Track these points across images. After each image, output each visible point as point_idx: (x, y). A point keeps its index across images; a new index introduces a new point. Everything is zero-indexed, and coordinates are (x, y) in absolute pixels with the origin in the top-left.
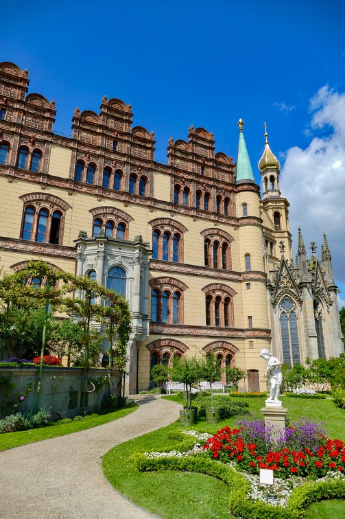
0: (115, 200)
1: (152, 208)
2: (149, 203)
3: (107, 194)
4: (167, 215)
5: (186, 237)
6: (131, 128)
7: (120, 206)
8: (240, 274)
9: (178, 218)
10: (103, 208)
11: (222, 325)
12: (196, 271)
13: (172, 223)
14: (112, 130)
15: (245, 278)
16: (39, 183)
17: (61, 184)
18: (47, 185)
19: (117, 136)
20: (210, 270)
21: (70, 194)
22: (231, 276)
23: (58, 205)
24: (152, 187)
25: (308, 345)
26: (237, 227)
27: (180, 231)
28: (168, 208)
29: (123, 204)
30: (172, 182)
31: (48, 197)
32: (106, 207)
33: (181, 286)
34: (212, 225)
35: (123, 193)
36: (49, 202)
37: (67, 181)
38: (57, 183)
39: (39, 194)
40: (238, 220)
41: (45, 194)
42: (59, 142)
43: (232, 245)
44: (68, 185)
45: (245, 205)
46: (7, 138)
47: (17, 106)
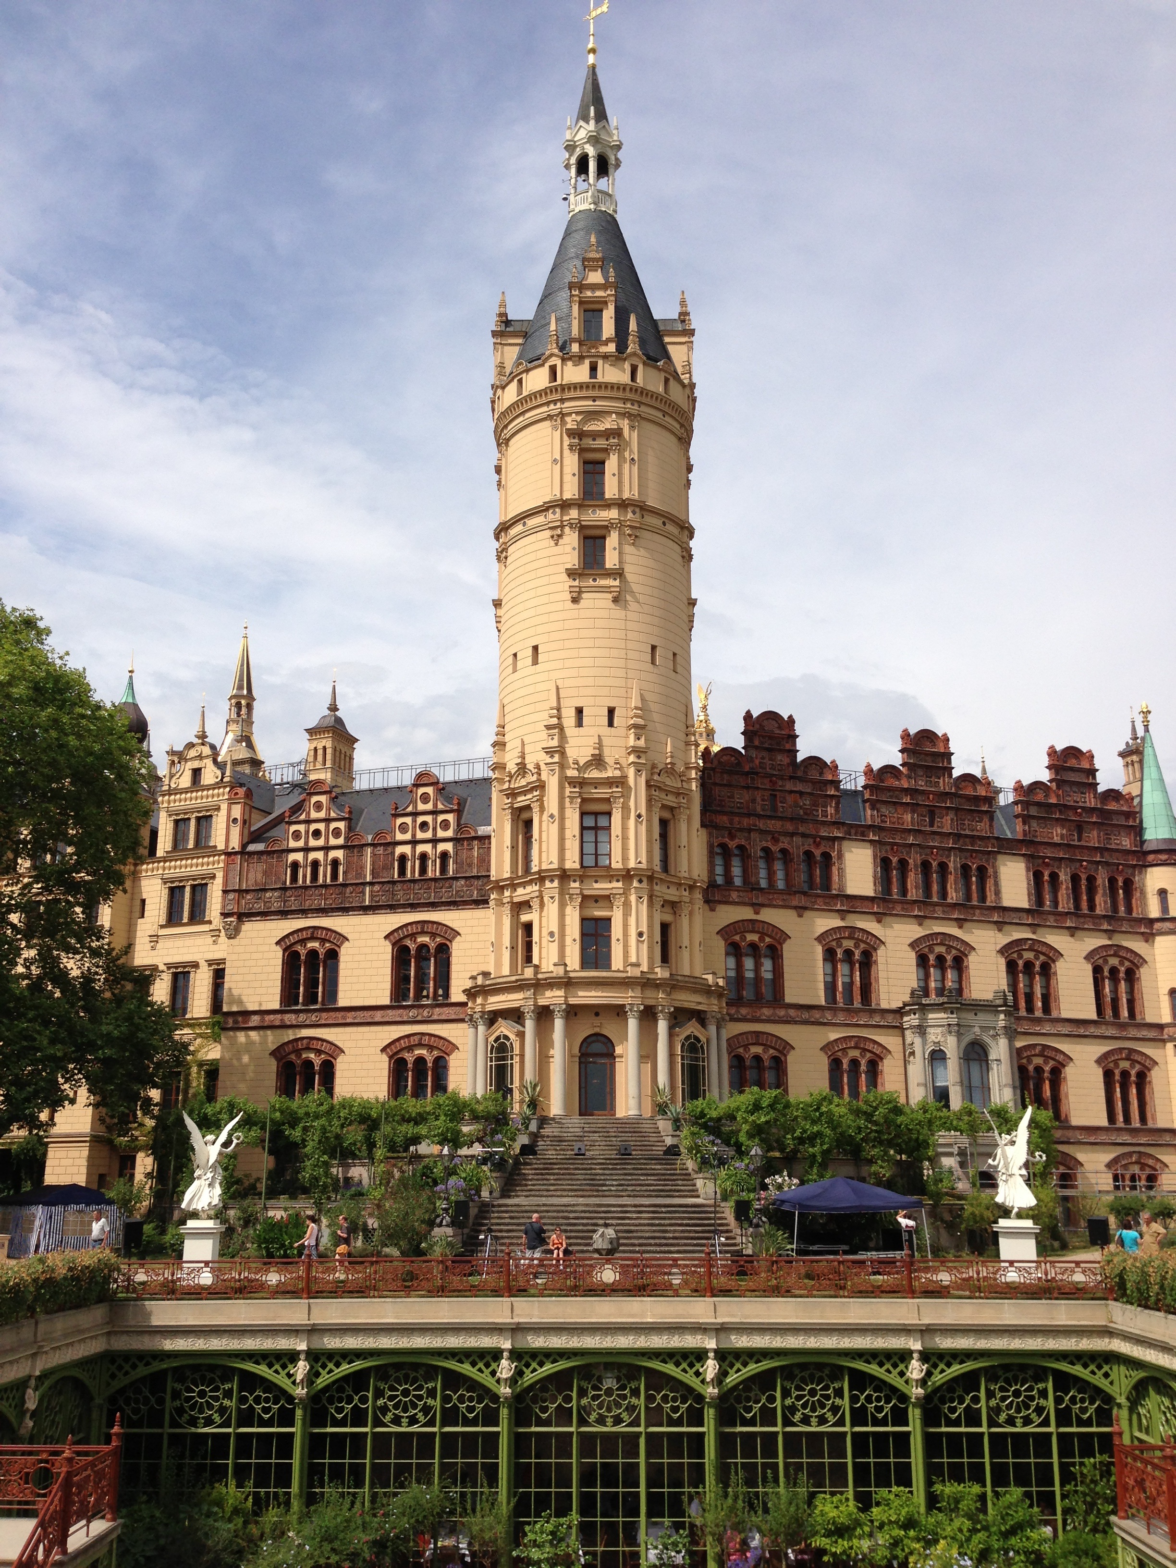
0: (945, 919)
1: (1000, 925)
2: (995, 916)
3: (931, 912)
4: (1024, 934)
5: (1061, 968)
6: (952, 781)
7: (952, 928)
8: (1161, 1027)
9: (1045, 936)
10: (927, 936)
11: (1136, 1123)
12: (1082, 1031)
13: (1035, 946)
14: (924, 793)
15: (1171, 1035)
16: (838, 911)
17: (866, 908)
18: (847, 912)
19: (932, 802)
20: (1107, 1023)
21: (880, 922)
22: (1145, 1032)
23: (866, 944)
24: (997, 884)
26: (1149, 937)
27: (1050, 958)
28: (1026, 918)
29: (956, 925)
30: (1028, 870)
31: (849, 932)
32: (932, 935)
33: (1060, 1058)
34: (1101, 939)
35: (954, 906)
36: (853, 939)
37: (873, 900)
38: (859, 906)
39: (839, 928)
40: (1152, 921)
41: (846, 927)
42: (853, 835)
43: (1144, 973)
44: (874, 907)
45: (1163, 892)
46: (784, 843)
47: (789, 786)
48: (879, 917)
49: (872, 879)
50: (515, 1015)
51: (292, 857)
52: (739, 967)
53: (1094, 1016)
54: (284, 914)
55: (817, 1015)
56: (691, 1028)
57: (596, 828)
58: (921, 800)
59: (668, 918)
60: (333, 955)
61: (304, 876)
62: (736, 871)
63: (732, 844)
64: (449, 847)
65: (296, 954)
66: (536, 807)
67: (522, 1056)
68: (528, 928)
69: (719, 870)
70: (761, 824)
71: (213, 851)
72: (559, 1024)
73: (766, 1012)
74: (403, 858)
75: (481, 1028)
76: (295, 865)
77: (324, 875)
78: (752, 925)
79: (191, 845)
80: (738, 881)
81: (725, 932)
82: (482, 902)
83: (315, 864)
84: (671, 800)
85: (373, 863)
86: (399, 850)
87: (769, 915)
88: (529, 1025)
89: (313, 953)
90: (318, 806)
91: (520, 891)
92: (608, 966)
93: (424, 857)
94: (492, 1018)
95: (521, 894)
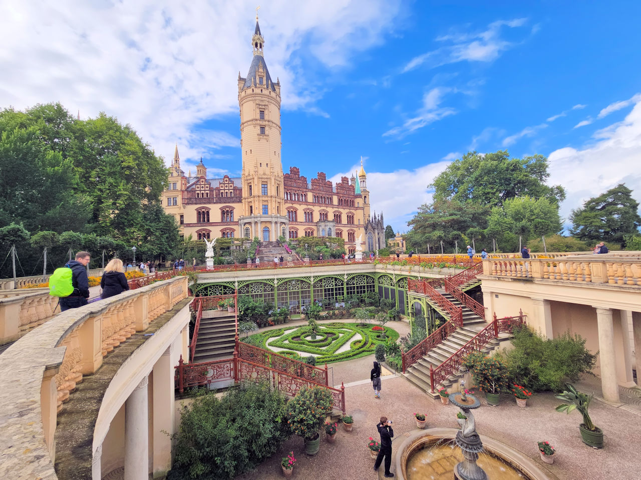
1: (333, 208)
2: (332, 206)
3: (322, 205)
4: (337, 209)
5: (342, 215)
7: (325, 208)
9: (340, 210)
10: (322, 210)
11: (352, 241)
12: (345, 226)
13: (339, 212)
15: (358, 226)
16: (307, 205)
17: (311, 204)
19: (323, 185)
20: (349, 225)
22: (354, 226)
23: (312, 211)
25: (376, 246)
26: (356, 210)
28: (337, 207)
33: (342, 230)
34: (348, 211)
35: (326, 204)
36: (310, 210)
37: (313, 203)
40: (356, 208)
41: (308, 208)
42: (309, 191)
43: (355, 216)
45: (358, 203)
46: (297, 192)
47: (298, 181)
48: (314, 206)
49: (312, 199)
50: (250, 223)
51: (197, 192)
52: (289, 215)
53: (347, 223)
54: (196, 204)
55: (303, 223)
56: (283, 225)
57: (264, 187)
58: (321, 185)
59: (278, 205)
60: (208, 212)
61: (200, 196)
62: (289, 197)
63: (288, 192)
64: (232, 191)
65: (199, 212)
66: (252, 183)
67: (252, 231)
68: (251, 207)
69: (286, 197)
70: (293, 188)
71: (178, 191)
72: (259, 225)
73: (294, 223)
74: (222, 193)
75: (243, 226)
76: (198, 194)
77: (205, 196)
78: (292, 207)
79: (172, 189)
80: (289, 199)
81: (287, 209)
82: (240, 201)
83: (203, 194)
84: (279, 183)
85: (216, 194)
86: (221, 191)
87: (295, 206)
88: (253, 225)
89: (203, 212)
90: (203, 182)
91: (249, 199)
92: (268, 214)
93: (227, 192)
94: (245, 224)
95: (249, 200)
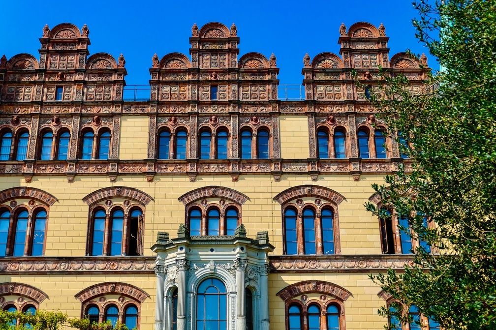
0: (217, 174)
1: (278, 175)
2: (272, 168)
3: (204, 169)
4: (307, 181)
5: (342, 210)
6: (237, 60)
7: (226, 182)
9: (325, 182)
10: (199, 190)
13: (316, 191)
14: (207, 72)
16: (108, 174)
17: (137, 169)
18: (118, 174)
19: (216, 77)
21: (150, 181)
23: (135, 200)
24: (277, 141)
27: (332, 201)
28: (307, 168)
29: (230, 179)
30: (310, 126)
31: (120, 192)
32: (204, 189)
33: (338, 292)
35: (229, 162)
36: (123, 197)
37: (144, 162)
38: (131, 169)
39: (108, 189)
41: (116, 187)
42: (132, 110)
44: (146, 169)
46: (65, 123)
47: (75, 78)
48: (151, 176)
49: (146, 146)
53: (379, 252)
55: (76, 266)
58: (202, 77)
70: (43, 110)
78: (22, 192)
87: (40, 183)
